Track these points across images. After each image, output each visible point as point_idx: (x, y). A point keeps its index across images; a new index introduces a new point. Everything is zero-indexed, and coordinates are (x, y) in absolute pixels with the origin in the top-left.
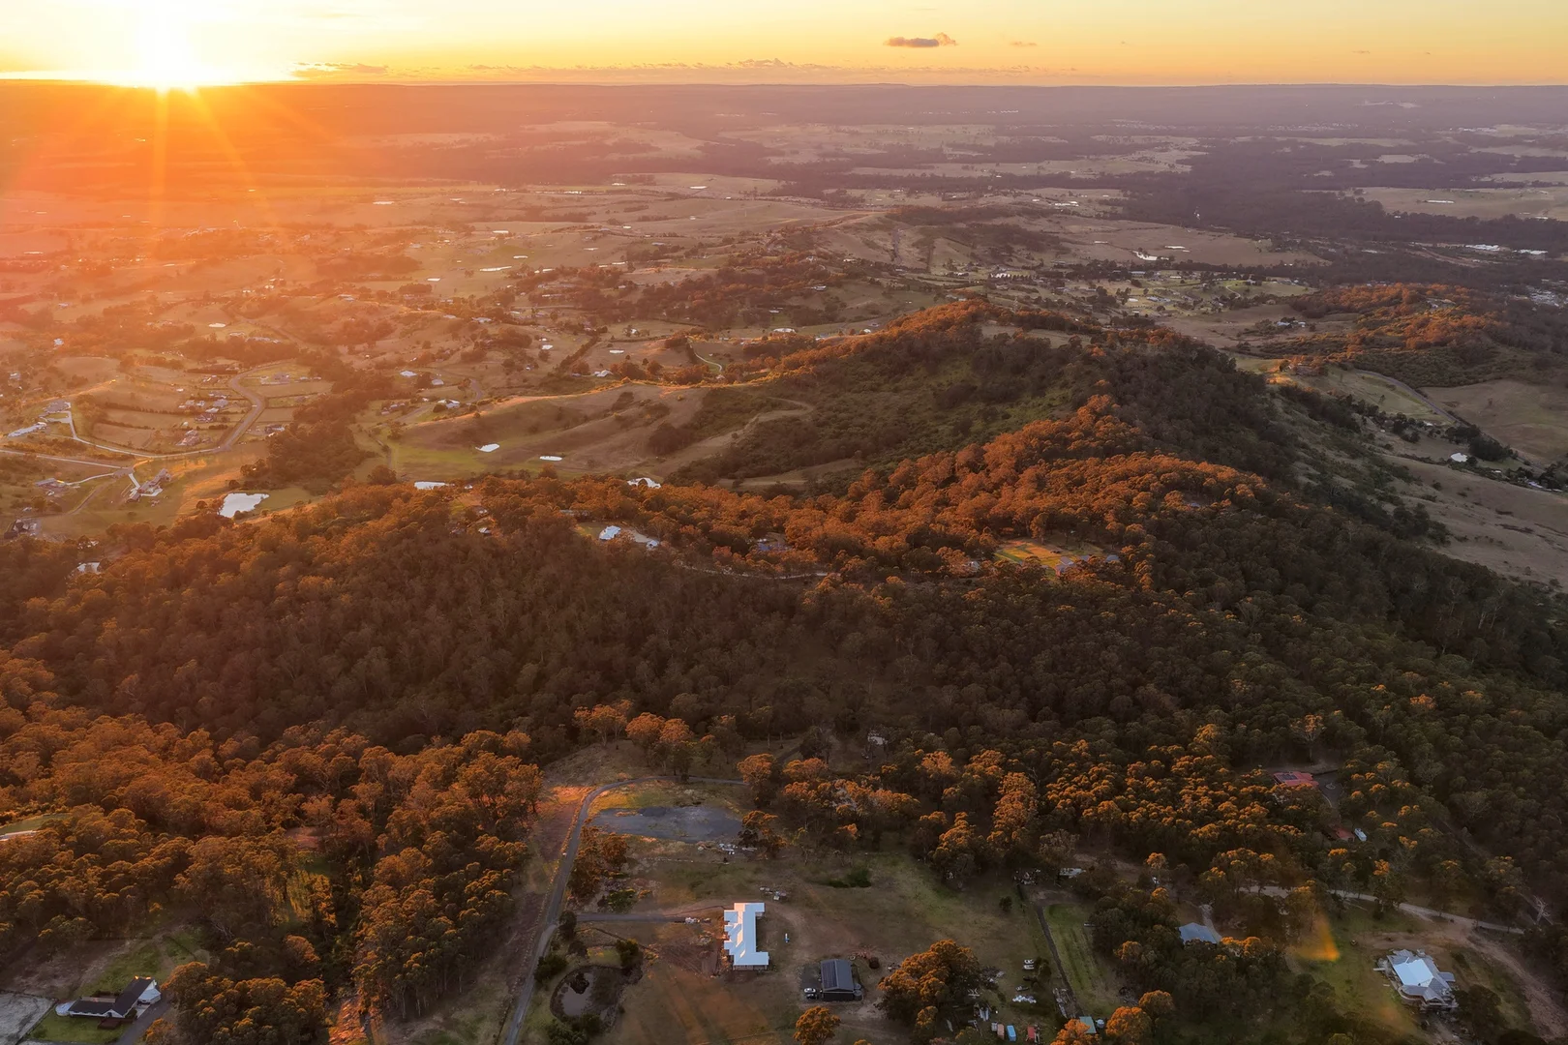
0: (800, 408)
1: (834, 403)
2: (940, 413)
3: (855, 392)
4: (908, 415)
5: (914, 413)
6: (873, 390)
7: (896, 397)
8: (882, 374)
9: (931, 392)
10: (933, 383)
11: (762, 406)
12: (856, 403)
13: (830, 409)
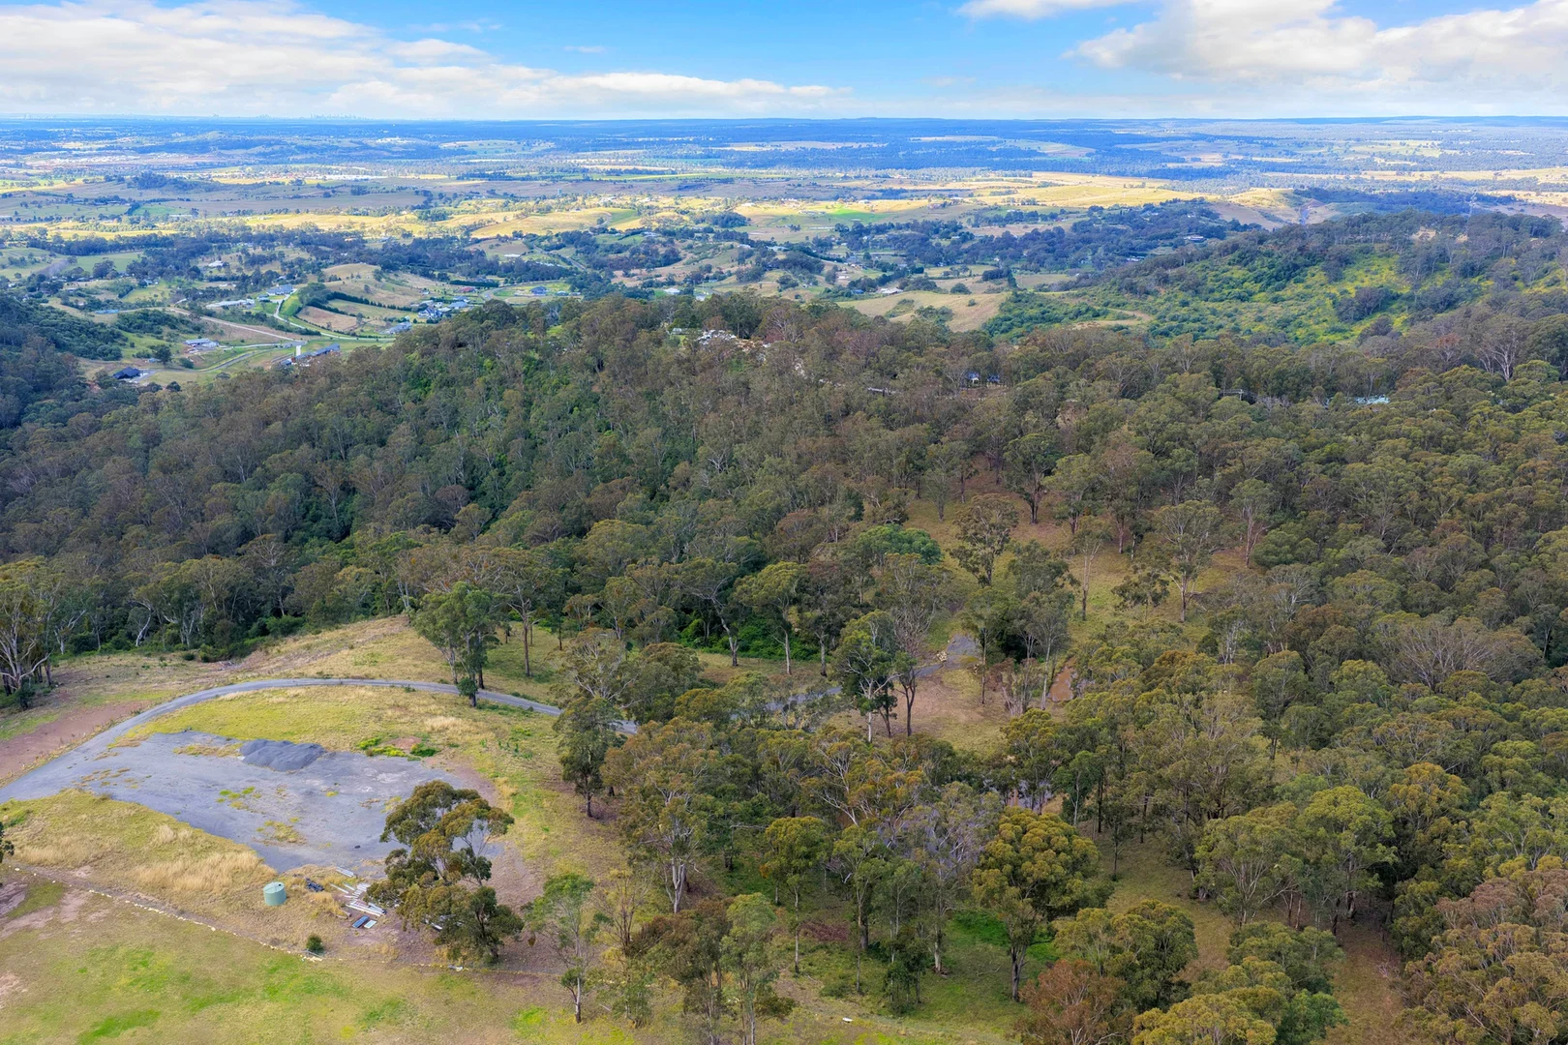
0: (1134, 317)
1: (1184, 311)
2: (1339, 325)
3: (1215, 300)
4: (1289, 328)
5: (1300, 325)
6: (1242, 299)
7: (1276, 308)
8: (1257, 280)
9: (1329, 302)
10: (1334, 290)
11: (1079, 313)
12: (1214, 312)
13: (1173, 319)
